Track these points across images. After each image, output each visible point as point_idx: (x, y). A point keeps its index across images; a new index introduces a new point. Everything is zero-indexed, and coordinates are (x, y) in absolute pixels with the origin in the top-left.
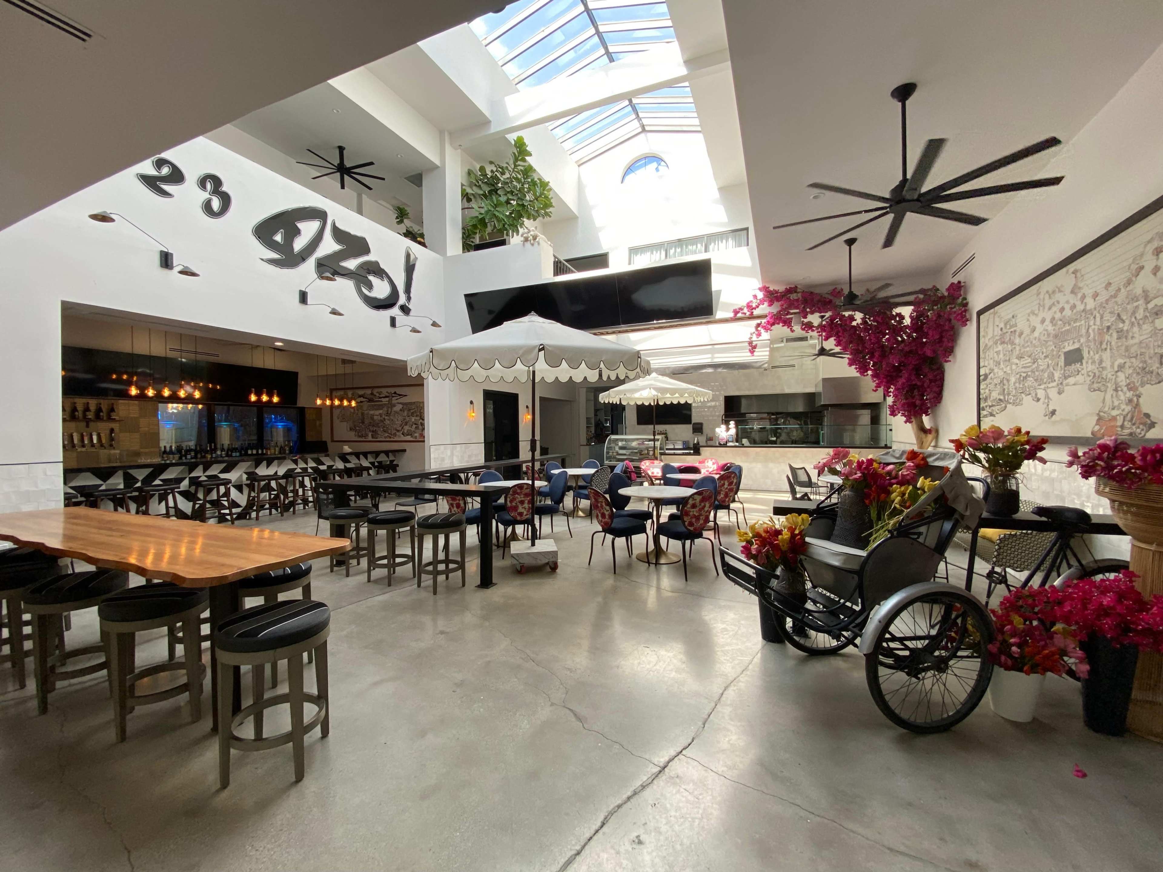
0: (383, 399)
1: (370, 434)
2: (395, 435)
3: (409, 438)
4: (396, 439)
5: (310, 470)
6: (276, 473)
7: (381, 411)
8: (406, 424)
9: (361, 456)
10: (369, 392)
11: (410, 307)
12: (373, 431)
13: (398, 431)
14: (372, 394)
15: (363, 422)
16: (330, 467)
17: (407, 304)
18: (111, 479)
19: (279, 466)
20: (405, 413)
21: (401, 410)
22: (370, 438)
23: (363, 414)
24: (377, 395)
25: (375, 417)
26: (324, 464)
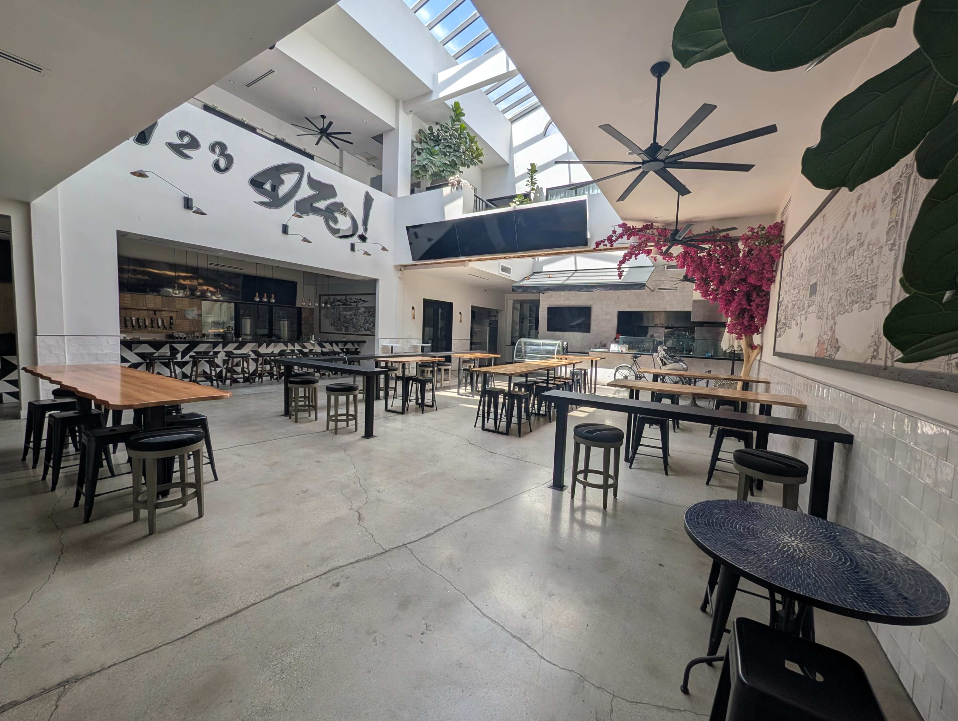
0: (352, 304)
1: (344, 328)
2: (359, 330)
3: (368, 333)
4: (360, 333)
5: (296, 352)
6: (273, 352)
7: (351, 313)
8: (367, 323)
9: (334, 344)
10: (343, 298)
11: (366, 236)
12: (345, 327)
13: (362, 327)
14: (346, 299)
15: (339, 320)
16: (311, 350)
17: (364, 234)
18: (162, 349)
19: (275, 347)
20: (366, 315)
21: (364, 312)
22: (344, 332)
23: (339, 314)
24: (349, 300)
25: (347, 317)
26: (306, 348)
